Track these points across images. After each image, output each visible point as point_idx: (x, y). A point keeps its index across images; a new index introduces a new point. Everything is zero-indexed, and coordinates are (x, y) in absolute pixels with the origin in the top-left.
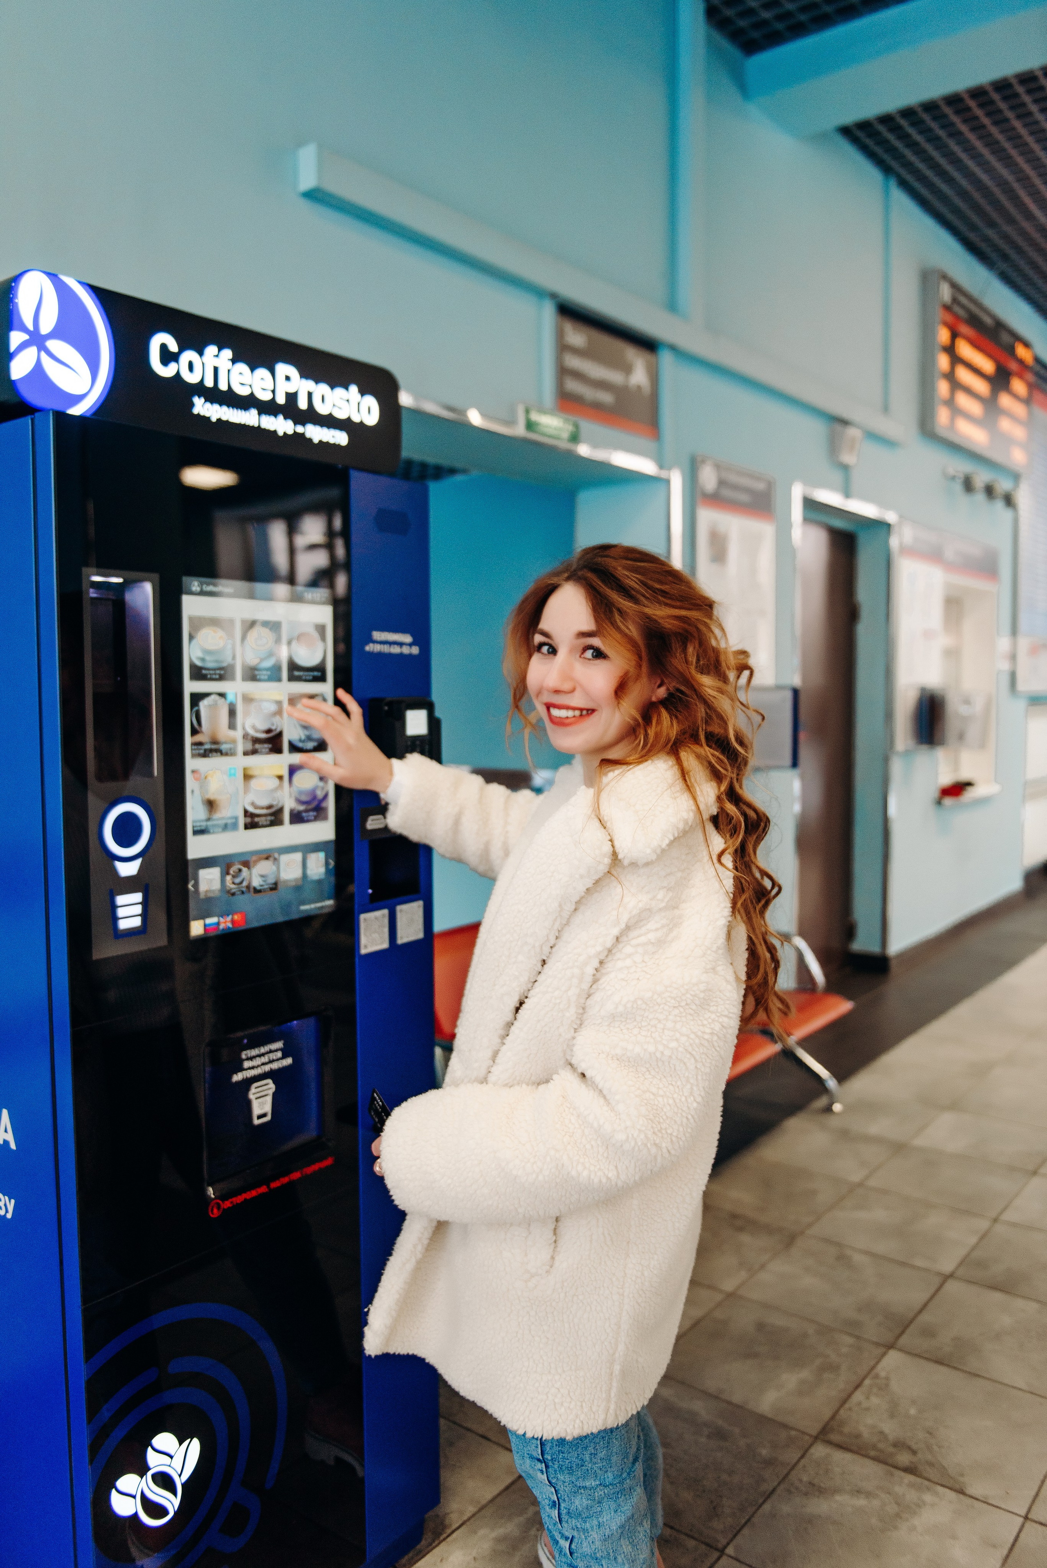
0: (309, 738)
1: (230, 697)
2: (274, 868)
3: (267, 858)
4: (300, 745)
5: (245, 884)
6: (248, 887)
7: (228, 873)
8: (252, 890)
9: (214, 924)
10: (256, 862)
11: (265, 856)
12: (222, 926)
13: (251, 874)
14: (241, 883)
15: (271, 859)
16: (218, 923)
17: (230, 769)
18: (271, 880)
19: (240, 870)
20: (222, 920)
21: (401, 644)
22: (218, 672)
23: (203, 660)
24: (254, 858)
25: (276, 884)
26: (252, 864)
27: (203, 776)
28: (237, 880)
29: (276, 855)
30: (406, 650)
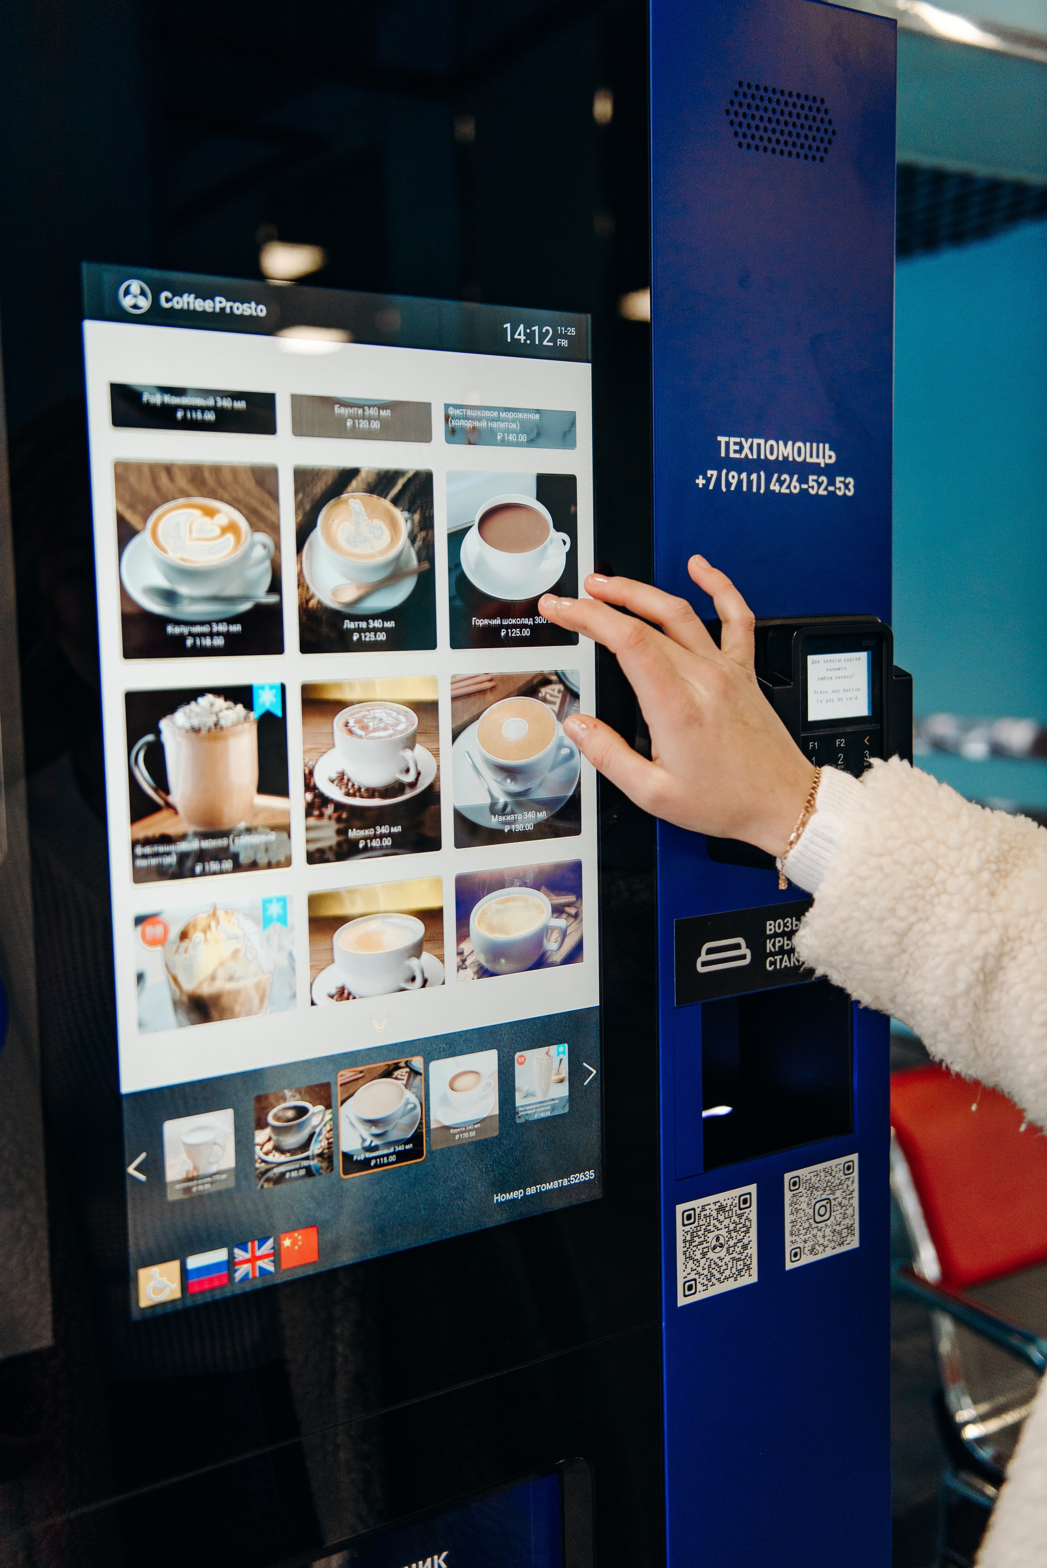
0: (521, 800)
1: (266, 701)
2: (410, 1097)
3: (388, 1074)
4: (494, 822)
5: (316, 1148)
6: (327, 1157)
7: (261, 1124)
8: (339, 1162)
9: (217, 1266)
10: (350, 1088)
11: (381, 1065)
12: (242, 1271)
13: (335, 1120)
14: (306, 1146)
15: (403, 1073)
16: (231, 1263)
17: (266, 902)
18: (400, 1131)
19: (301, 1112)
20: (240, 1255)
21: (803, 470)
22: (222, 628)
23: (170, 596)
24: (346, 1075)
25: (417, 1139)
26: (338, 1093)
27: (174, 932)
28: (291, 1141)
29: (417, 1062)
30: (817, 486)
